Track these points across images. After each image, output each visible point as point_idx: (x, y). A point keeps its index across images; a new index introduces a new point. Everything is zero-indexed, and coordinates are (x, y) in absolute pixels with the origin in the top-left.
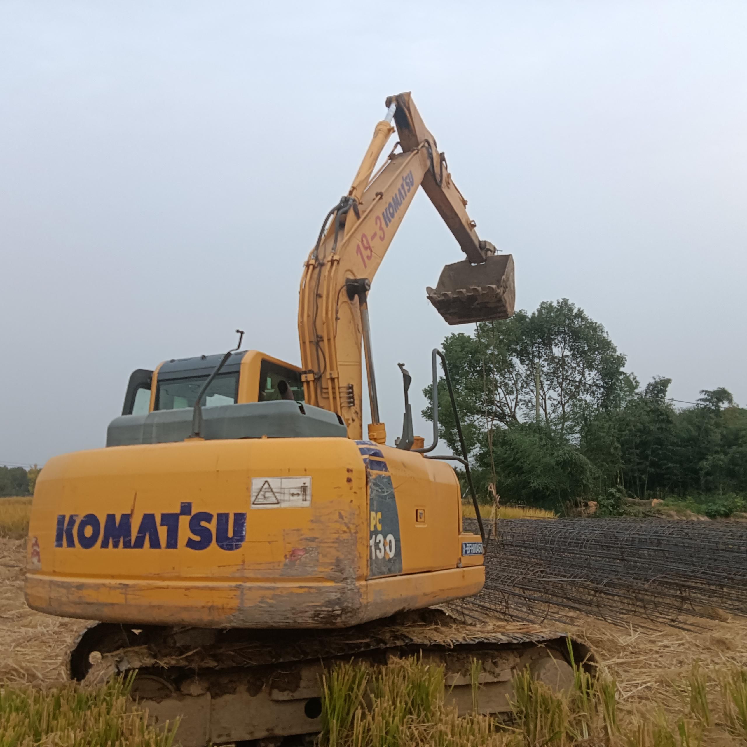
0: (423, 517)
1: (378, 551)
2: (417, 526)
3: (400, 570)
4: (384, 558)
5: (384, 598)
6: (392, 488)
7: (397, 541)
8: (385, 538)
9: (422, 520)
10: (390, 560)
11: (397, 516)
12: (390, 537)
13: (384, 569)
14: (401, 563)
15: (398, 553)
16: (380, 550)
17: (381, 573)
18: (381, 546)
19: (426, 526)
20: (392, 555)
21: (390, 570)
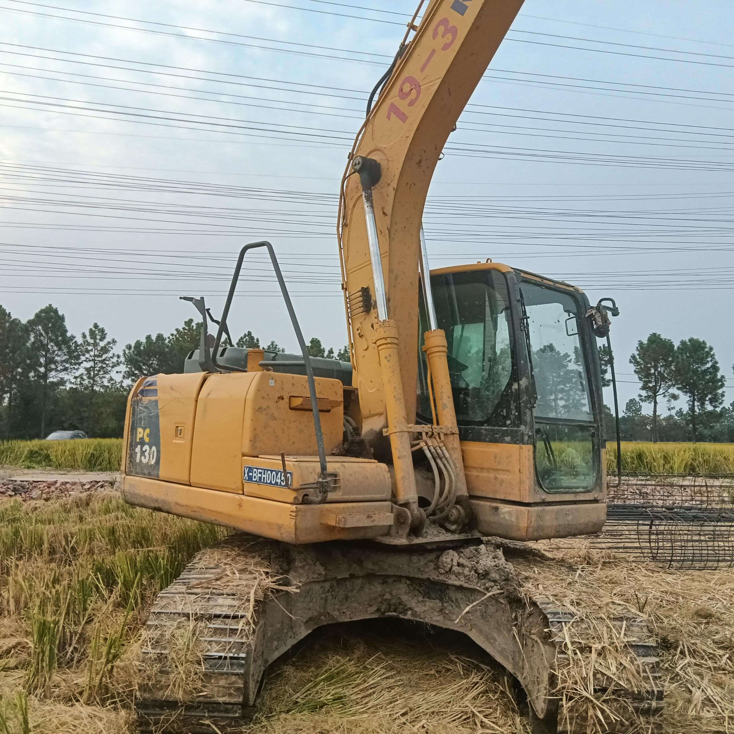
0: (182, 434)
1: (143, 458)
2: (174, 441)
3: (158, 476)
4: (147, 463)
5: (137, 491)
6: (158, 409)
7: (158, 452)
8: (150, 448)
9: (182, 436)
10: (151, 465)
11: (159, 431)
12: (154, 448)
13: (146, 472)
14: (158, 470)
15: (158, 462)
16: (145, 456)
17: (144, 474)
18: (147, 454)
19: (183, 442)
20: (153, 462)
21: (149, 474)
